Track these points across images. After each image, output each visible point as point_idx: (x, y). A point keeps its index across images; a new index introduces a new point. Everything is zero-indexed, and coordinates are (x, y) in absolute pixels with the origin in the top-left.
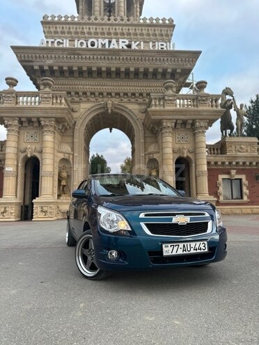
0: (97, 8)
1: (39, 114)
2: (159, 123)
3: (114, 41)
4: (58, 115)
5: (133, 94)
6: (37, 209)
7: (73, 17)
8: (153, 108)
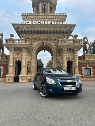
0: (40, 10)
1: (21, 46)
3: (46, 21)
4: (27, 47)
5: (53, 39)
6: (20, 78)
7: (32, 13)
8: (59, 44)
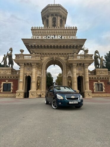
0: (50, 24)
1: (31, 62)
2: (72, 64)
3: (56, 36)
4: (37, 62)
5: (63, 54)
6: (30, 94)
7: (42, 27)
8: (69, 59)
